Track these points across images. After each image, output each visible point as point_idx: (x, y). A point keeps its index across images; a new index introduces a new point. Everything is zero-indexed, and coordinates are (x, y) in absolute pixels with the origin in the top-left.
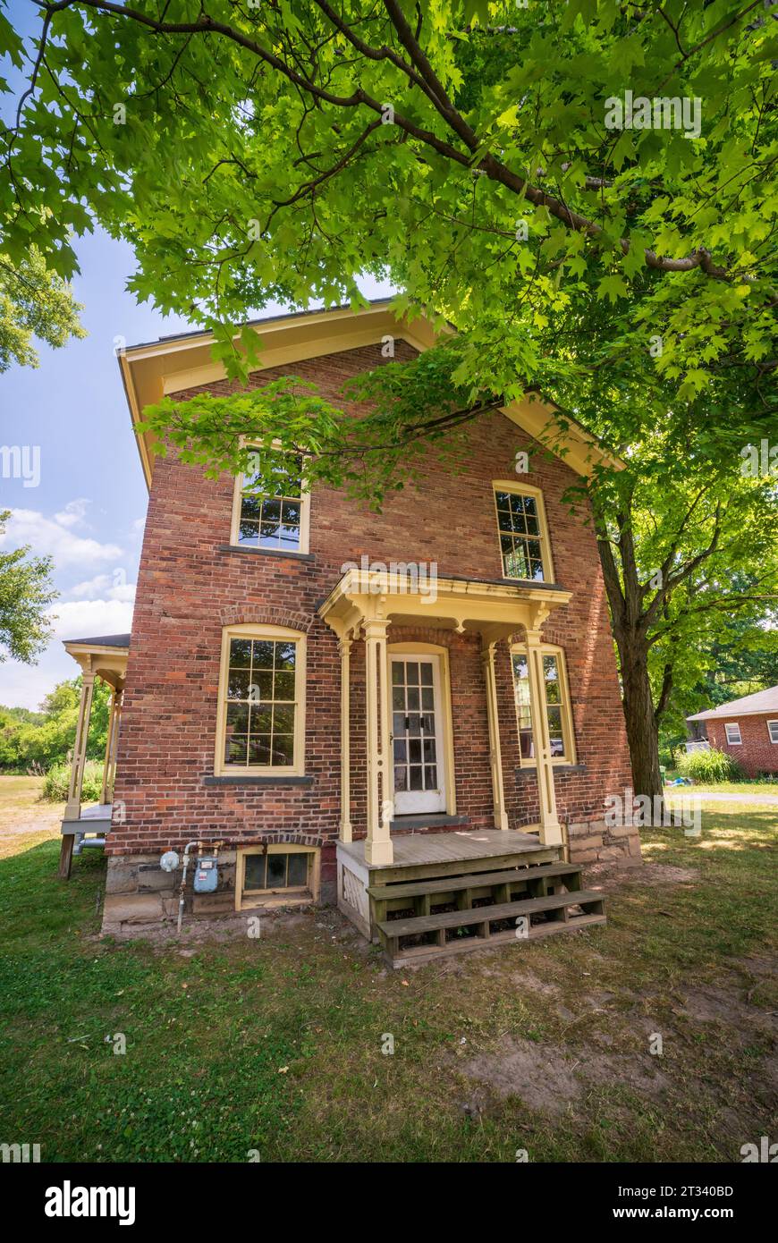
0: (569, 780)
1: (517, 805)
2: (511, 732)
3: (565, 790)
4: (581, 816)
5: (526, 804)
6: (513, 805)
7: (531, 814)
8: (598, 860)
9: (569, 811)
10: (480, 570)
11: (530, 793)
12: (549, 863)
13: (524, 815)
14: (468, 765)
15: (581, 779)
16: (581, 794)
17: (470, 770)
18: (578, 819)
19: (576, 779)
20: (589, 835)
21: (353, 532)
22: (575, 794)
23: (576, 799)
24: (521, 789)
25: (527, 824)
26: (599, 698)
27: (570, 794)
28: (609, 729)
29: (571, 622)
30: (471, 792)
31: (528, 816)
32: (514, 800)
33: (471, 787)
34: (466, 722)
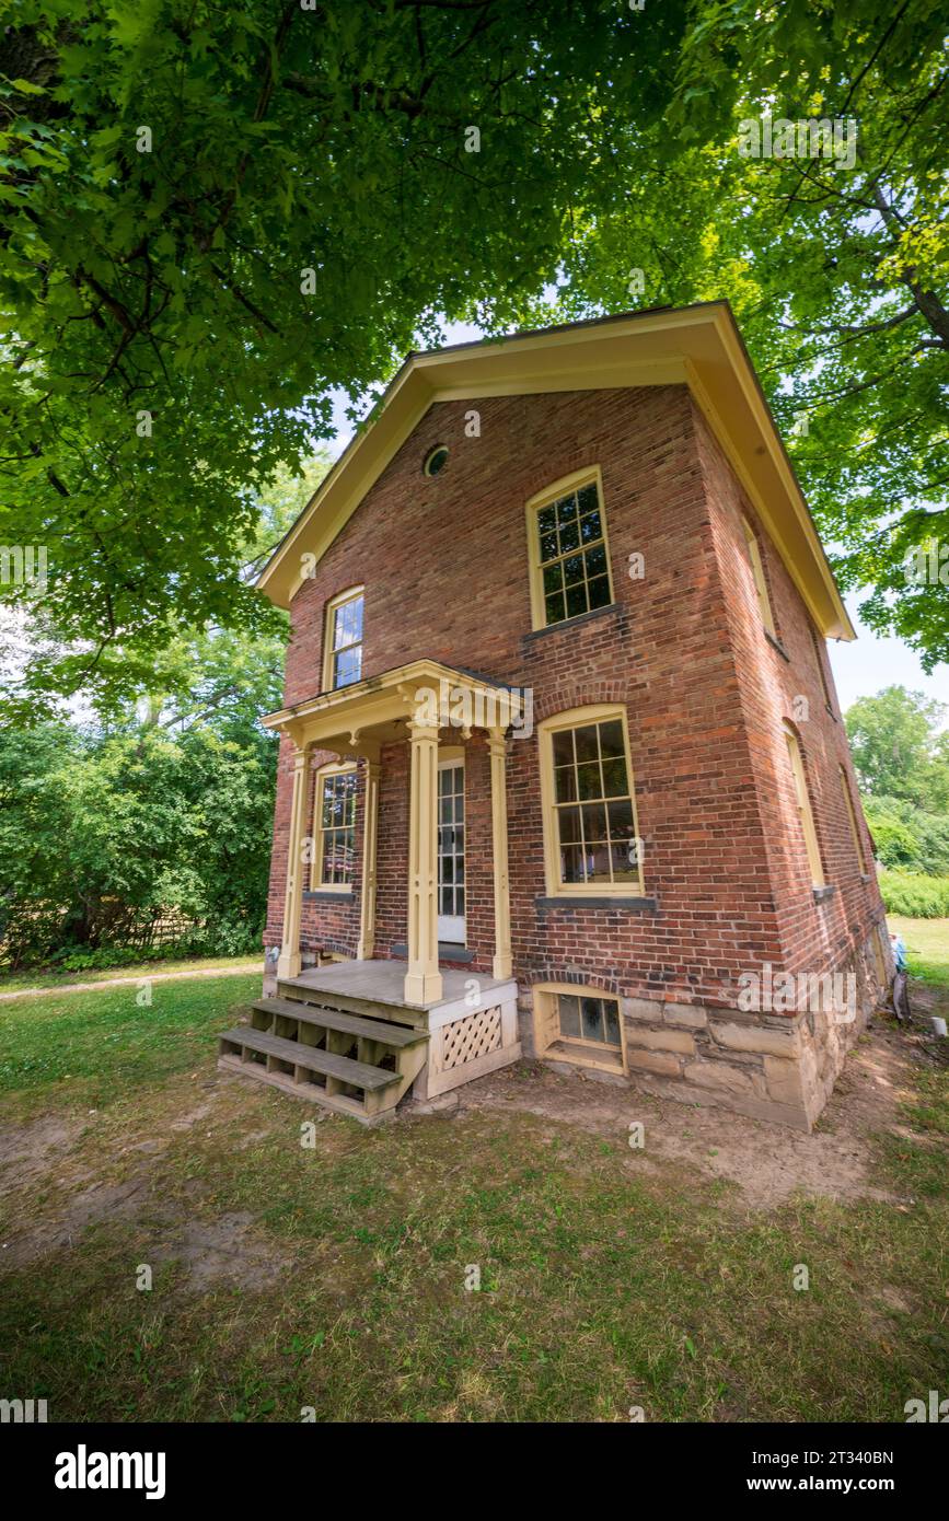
0: (625, 922)
1: (538, 949)
2: (533, 846)
3: (615, 938)
4: (641, 988)
5: (550, 950)
6: (532, 949)
7: (553, 966)
8: (682, 1078)
9: (616, 973)
10: (501, 636)
11: (556, 935)
12: (411, 1028)
13: (543, 966)
14: (480, 889)
15: (649, 923)
16: (648, 949)
17: (480, 896)
18: (636, 991)
19: (637, 923)
20: (660, 1025)
21: (388, 652)
22: (633, 947)
23: (638, 956)
24: (544, 928)
25: (546, 980)
26: (693, 777)
27: (625, 947)
28: (716, 835)
29: (636, 657)
30: (480, 923)
31: (548, 969)
32: (534, 942)
33: (481, 916)
34: (479, 834)
